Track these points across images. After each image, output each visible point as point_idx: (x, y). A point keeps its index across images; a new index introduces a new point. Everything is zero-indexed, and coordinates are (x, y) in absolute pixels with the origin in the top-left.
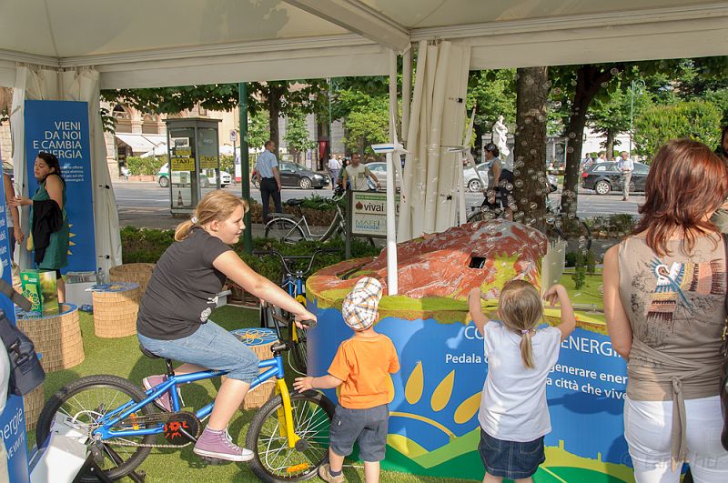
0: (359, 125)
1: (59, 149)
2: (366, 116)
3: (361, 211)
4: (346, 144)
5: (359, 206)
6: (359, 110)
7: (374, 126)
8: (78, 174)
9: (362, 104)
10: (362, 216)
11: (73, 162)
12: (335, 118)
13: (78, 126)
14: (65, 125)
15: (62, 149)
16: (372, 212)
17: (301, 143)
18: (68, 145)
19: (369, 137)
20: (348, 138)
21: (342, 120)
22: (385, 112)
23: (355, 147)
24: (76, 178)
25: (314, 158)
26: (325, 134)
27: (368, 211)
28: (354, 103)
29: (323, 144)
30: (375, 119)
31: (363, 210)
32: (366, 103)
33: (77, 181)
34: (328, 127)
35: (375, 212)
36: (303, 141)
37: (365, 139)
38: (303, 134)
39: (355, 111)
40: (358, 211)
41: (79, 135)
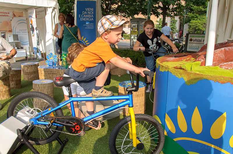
0: (194, 24)
1: (86, 17)
2: (197, 21)
3: (192, 42)
4: (189, 31)
5: (191, 40)
6: (194, 20)
7: (199, 24)
8: (92, 26)
9: (195, 18)
10: (192, 44)
11: (90, 22)
12: (186, 23)
13: (92, 10)
14: (88, 9)
15: (87, 17)
16: (196, 42)
17: (174, 31)
18: (89, 16)
19: (197, 28)
20: (189, 29)
21: (188, 23)
22: (203, 20)
23: (191, 31)
24: (92, 27)
25: (178, 36)
26: (182, 29)
27: (195, 42)
28: (193, 17)
29: (181, 32)
30: (200, 22)
31: (193, 42)
32: (197, 17)
33: (92, 28)
34: (183, 26)
35: (198, 42)
36: (174, 30)
37: (195, 29)
38: (175, 28)
39: (193, 20)
40: (190, 42)
41: (93, 13)
